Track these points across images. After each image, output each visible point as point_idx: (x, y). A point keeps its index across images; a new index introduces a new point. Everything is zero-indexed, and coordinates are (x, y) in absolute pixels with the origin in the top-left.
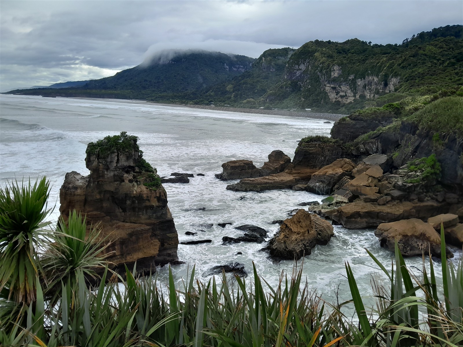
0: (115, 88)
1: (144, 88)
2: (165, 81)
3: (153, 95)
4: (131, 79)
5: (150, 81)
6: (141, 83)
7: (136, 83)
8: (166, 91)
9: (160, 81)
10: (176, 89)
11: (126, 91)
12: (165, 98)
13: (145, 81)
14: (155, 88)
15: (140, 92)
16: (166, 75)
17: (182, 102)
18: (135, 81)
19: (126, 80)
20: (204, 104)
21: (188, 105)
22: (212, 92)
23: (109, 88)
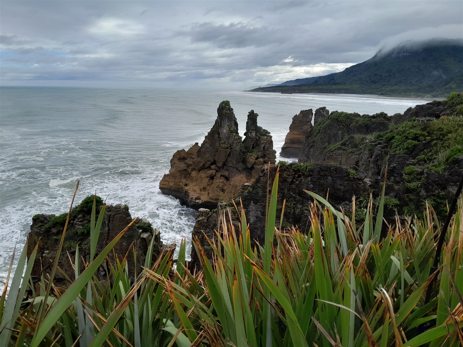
0: (344, 83)
1: (374, 82)
2: (396, 74)
3: (383, 89)
4: (361, 74)
5: (380, 75)
6: (371, 77)
7: (365, 77)
8: (397, 85)
9: (392, 74)
10: (409, 82)
11: (356, 86)
12: (396, 92)
13: (376, 75)
14: (385, 82)
15: (370, 86)
16: (399, 68)
17: (418, 95)
18: (364, 75)
19: (355, 75)
20: (444, 97)
21: (425, 98)
22: (453, 84)
23: (338, 84)
